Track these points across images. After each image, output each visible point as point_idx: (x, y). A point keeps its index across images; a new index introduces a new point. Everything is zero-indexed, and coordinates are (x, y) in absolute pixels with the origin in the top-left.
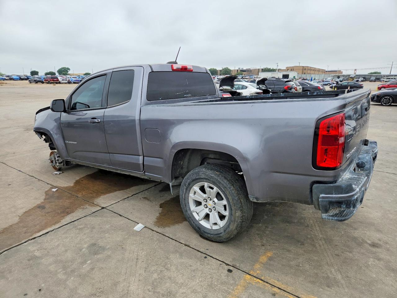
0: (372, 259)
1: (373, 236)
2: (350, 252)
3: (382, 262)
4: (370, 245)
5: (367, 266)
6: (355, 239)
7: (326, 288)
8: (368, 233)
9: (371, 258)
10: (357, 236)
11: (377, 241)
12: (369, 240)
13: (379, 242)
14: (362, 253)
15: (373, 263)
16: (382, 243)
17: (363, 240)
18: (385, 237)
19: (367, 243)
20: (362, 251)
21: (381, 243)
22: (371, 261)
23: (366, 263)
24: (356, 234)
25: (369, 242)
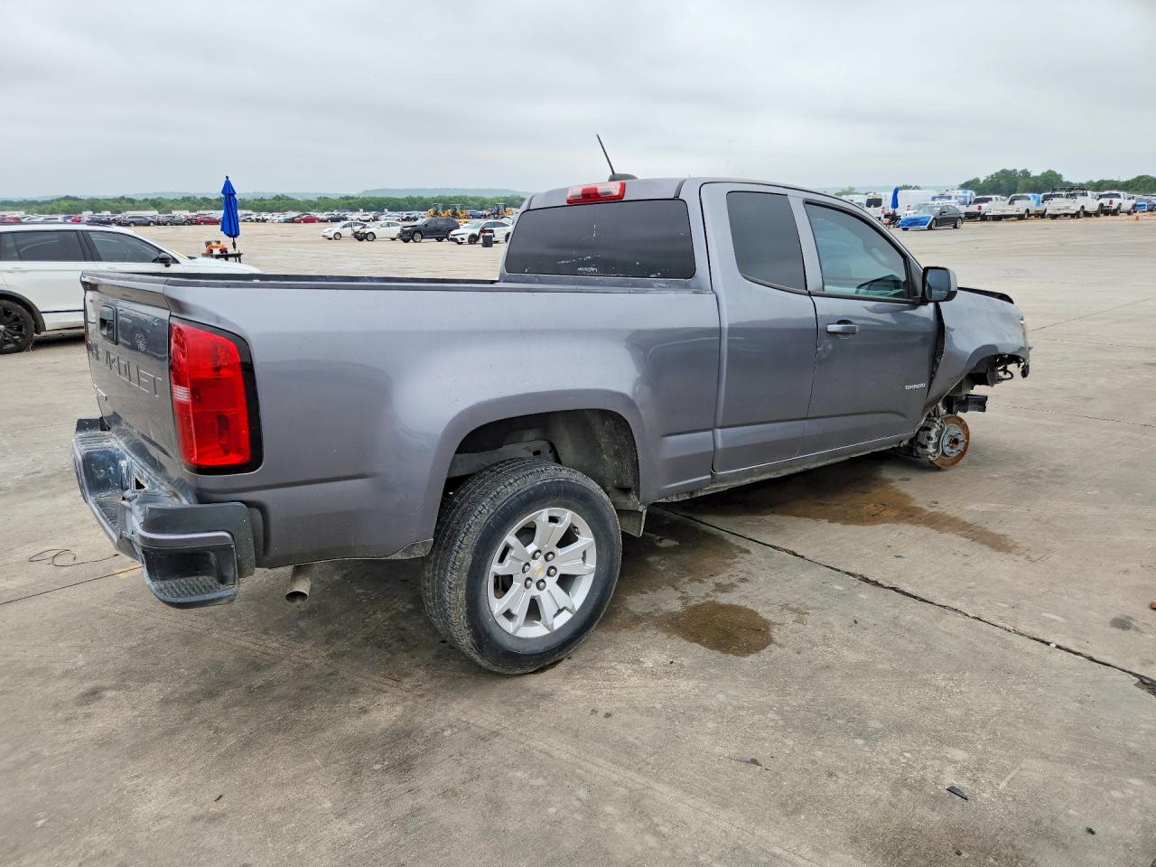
0: (81, 663)
1: (111, 717)
2: (131, 649)
3: (58, 672)
4: (104, 689)
5: (82, 649)
6: (146, 678)
7: (122, 590)
8: (128, 714)
9: (84, 666)
10: (148, 687)
11: (94, 708)
12: (112, 699)
13: (86, 709)
14: (107, 662)
15: (75, 660)
16: (79, 711)
17: (127, 688)
18: (79, 732)
19: (112, 688)
20: (110, 666)
21: (81, 711)
22: (81, 660)
23: (89, 651)
24: (154, 691)
25: (110, 694)
